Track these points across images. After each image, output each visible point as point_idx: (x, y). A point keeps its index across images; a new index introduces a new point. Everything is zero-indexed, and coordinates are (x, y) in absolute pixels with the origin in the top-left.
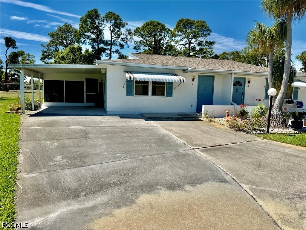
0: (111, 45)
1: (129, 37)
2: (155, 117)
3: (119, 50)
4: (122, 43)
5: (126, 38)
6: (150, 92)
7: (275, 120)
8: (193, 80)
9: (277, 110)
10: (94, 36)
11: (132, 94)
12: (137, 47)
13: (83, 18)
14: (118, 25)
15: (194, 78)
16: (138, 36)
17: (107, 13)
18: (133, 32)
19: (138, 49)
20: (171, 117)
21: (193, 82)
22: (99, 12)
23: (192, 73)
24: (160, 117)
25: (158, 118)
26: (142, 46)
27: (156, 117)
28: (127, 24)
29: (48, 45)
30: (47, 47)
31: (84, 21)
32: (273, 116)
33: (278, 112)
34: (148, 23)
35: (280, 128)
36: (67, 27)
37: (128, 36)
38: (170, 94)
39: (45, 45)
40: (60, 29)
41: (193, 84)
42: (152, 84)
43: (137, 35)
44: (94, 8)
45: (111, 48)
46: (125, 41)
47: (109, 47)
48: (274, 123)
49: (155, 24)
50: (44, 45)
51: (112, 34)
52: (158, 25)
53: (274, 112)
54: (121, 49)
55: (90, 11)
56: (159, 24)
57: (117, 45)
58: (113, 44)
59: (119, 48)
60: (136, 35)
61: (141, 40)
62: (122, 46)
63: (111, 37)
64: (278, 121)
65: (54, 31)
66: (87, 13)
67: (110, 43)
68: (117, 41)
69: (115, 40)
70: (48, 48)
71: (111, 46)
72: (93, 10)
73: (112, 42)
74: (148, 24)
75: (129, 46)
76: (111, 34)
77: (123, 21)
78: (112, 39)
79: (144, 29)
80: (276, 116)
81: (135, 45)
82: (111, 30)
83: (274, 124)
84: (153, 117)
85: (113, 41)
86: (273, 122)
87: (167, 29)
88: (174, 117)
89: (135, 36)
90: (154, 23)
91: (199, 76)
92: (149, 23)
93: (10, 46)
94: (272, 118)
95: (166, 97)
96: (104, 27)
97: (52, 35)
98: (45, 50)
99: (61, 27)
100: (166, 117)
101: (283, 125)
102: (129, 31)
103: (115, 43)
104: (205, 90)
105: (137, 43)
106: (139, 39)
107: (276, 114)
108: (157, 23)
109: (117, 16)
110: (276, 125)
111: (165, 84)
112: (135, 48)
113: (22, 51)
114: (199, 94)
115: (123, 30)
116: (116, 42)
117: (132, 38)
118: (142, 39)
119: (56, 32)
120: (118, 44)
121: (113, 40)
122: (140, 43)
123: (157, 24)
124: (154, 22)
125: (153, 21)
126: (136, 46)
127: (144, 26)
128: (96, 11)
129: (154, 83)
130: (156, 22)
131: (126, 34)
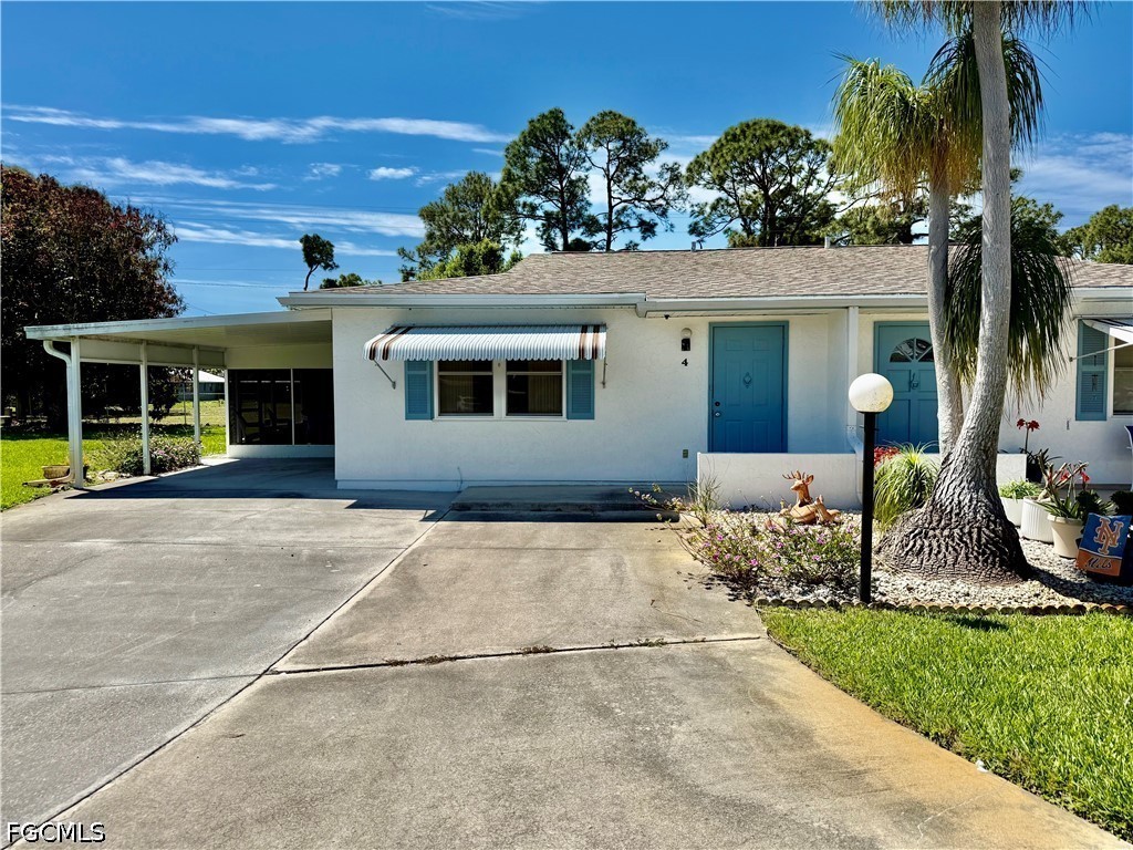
0: (609, 228)
1: (672, 192)
2: (486, 505)
3: (637, 245)
4: (648, 216)
5: (661, 197)
6: (500, 401)
7: (946, 532)
8: (686, 345)
9: (964, 484)
10: (551, 207)
11: (426, 412)
12: (702, 224)
13: (513, 147)
14: (632, 152)
15: (687, 335)
16: (705, 186)
17: (593, 119)
18: (683, 171)
19: (704, 233)
20: (555, 505)
21: (686, 354)
22: (569, 120)
23: (667, 317)
24: (507, 504)
25: (498, 506)
26: (719, 220)
27: (490, 502)
28: (665, 146)
29: (419, 250)
30: (416, 257)
31: (517, 156)
32: (942, 512)
33: (966, 491)
34: (732, 132)
35: (964, 576)
36: (475, 182)
37: (670, 188)
38: (584, 408)
39: (411, 248)
40: (453, 195)
41: (685, 363)
42: (508, 369)
43: (702, 182)
44: (552, 108)
45: (609, 242)
46: (659, 211)
47: (602, 236)
48: (943, 547)
49: (758, 133)
50: (407, 251)
51: (614, 188)
52: (772, 133)
53: (951, 490)
54: (644, 238)
55: (536, 117)
56: (776, 128)
57: (630, 228)
58: (616, 226)
59: (636, 235)
60: (697, 183)
61: (720, 200)
62: (648, 229)
63: (610, 197)
64: (961, 539)
65: (433, 202)
66: (526, 127)
67: (607, 222)
68: (629, 212)
69: (624, 209)
70: (420, 260)
71: (610, 235)
72: (546, 113)
73: (614, 217)
74: (734, 136)
75: (672, 225)
76: (609, 190)
77: (652, 138)
78: (611, 207)
79: (718, 155)
80: (957, 515)
81: (692, 220)
82: (608, 175)
83: (940, 556)
84: (477, 504)
85: (619, 213)
86: (935, 544)
87: (820, 141)
88: (567, 504)
89: (694, 187)
90: (755, 130)
91: (714, 329)
92: (738, 132)
93: (319, 263)
94: (940, 521)
95: (568, 418)
96: (588, 170)
97: (429, 215)
98: (409, 265)
99: (456, 185)
100: (533, 505)
101: (985, 561)
102: (672, 170)
103: (621, 223)
104: (747, 384)
105: (701, 212)
106: (713, 195)
107: (956, 501)
108: (768, 126)
109: (627, 124)
110: (950, 560)
111: (560, 369)
112: (694, 230)
113: (353, 275)
114: (717, 404)
115: (650, 169)
116: (628, 215)
117: (685, 197)
118: (723, 195)
119: (439, 203)
120: (634, 223)
121: (615, 210)
122: (714, 208)
123: (768, 131)
124: (755, 124)
125: (751, 124)
126: (696, 224)
127: (718, 145)
128: (556, 117)
129: (512, 365)
130: (764, 125)
131: (663, 184)
